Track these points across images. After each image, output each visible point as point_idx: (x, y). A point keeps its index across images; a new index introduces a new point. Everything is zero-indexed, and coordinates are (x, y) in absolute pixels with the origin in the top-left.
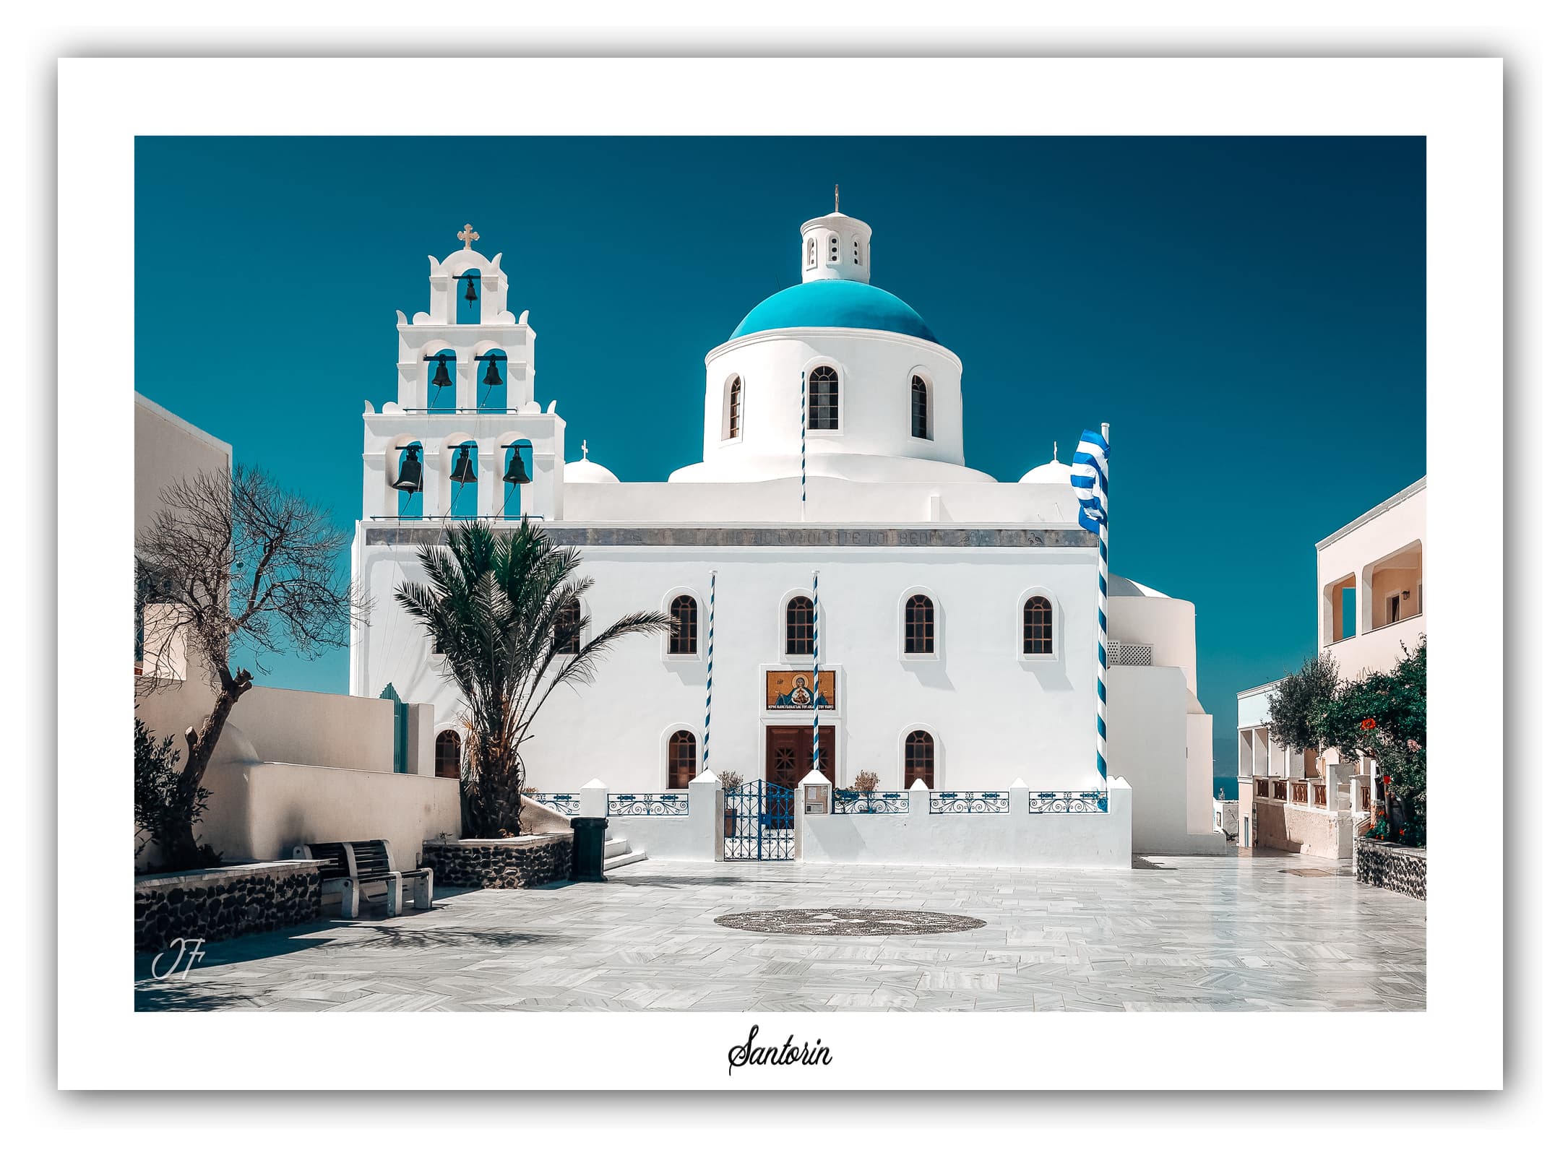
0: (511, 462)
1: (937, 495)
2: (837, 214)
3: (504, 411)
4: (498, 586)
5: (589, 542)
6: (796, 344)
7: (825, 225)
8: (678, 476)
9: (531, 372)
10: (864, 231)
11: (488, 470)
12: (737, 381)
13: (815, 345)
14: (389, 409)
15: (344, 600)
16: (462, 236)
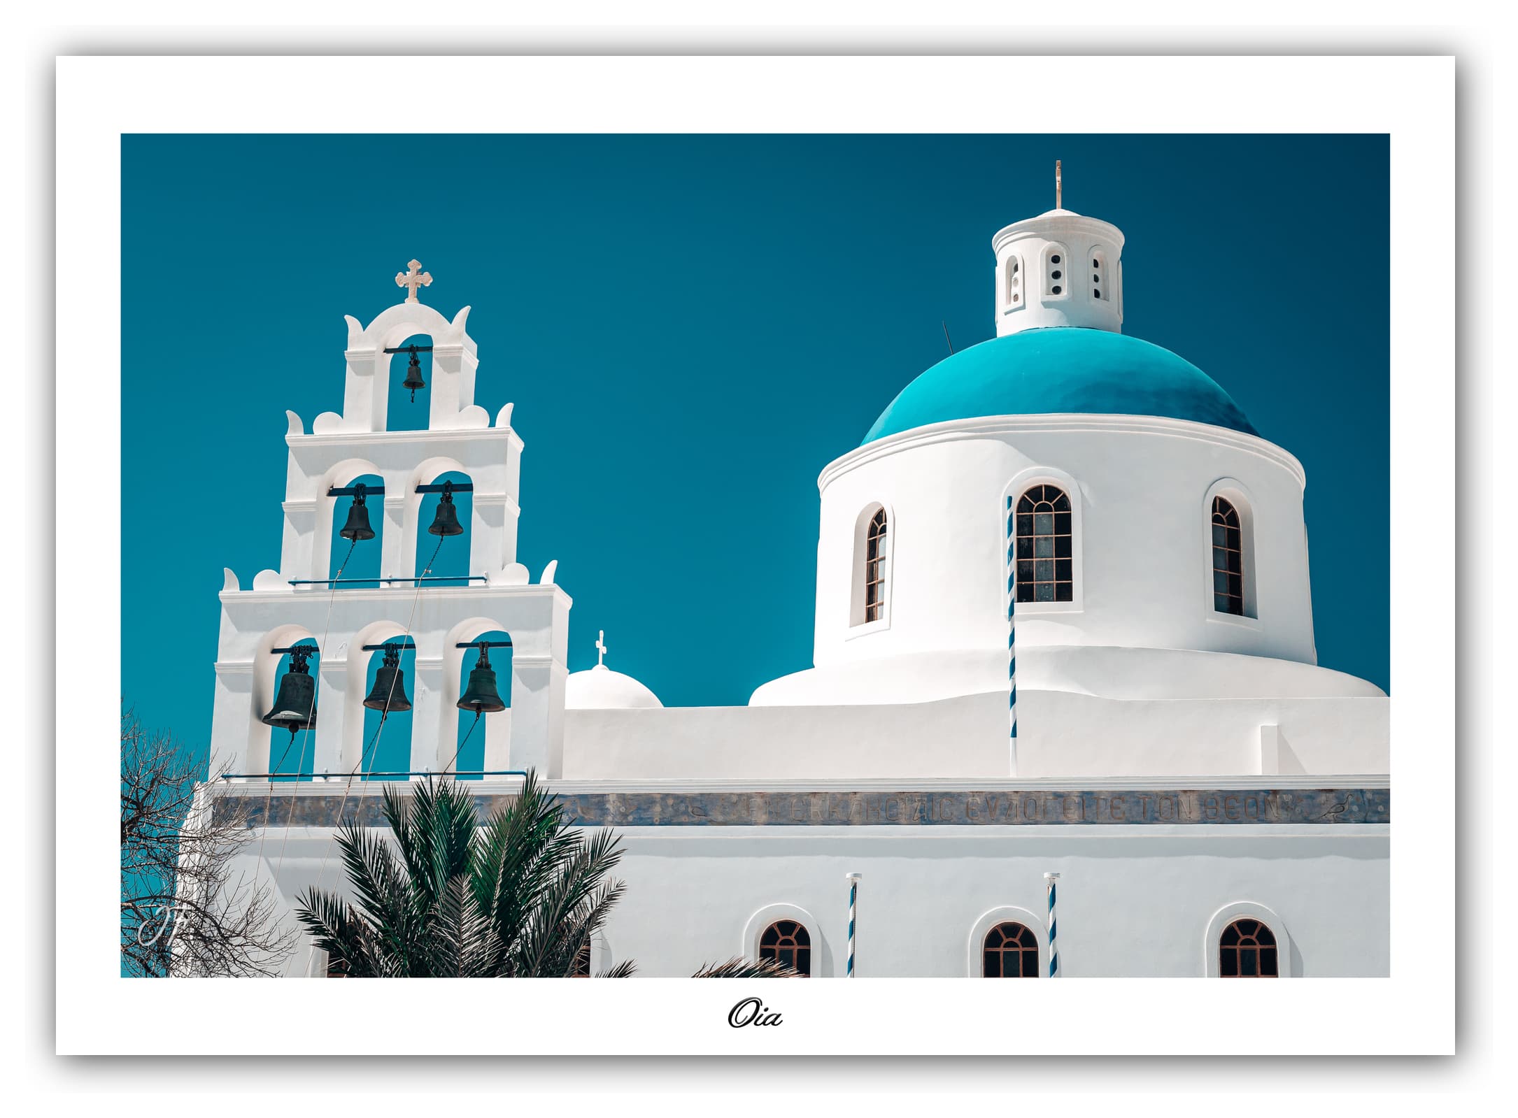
0: (472, 672)
1: (1272, 723)
2: (1059, 212)
3: (463, 580)
4: (475, 905)
5: (610, 818)
6: (992, 448)
7: (1039, 232)
8: (767, 695)
9: (513, 510)
10: (1110, 239)
11: (432, 689)
12: (880, 517)
13: (1027, 447)
14: (266, 584)
15: (238, 935)
16: (401, 280)
